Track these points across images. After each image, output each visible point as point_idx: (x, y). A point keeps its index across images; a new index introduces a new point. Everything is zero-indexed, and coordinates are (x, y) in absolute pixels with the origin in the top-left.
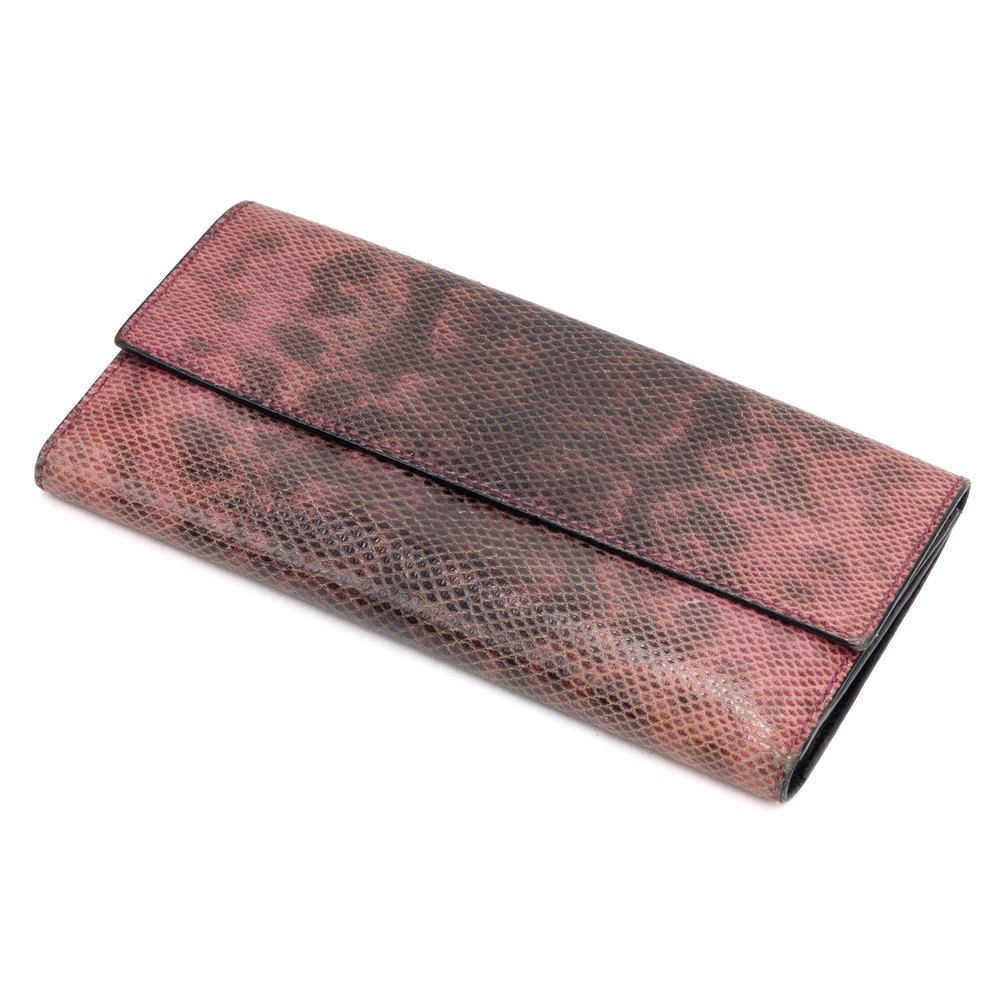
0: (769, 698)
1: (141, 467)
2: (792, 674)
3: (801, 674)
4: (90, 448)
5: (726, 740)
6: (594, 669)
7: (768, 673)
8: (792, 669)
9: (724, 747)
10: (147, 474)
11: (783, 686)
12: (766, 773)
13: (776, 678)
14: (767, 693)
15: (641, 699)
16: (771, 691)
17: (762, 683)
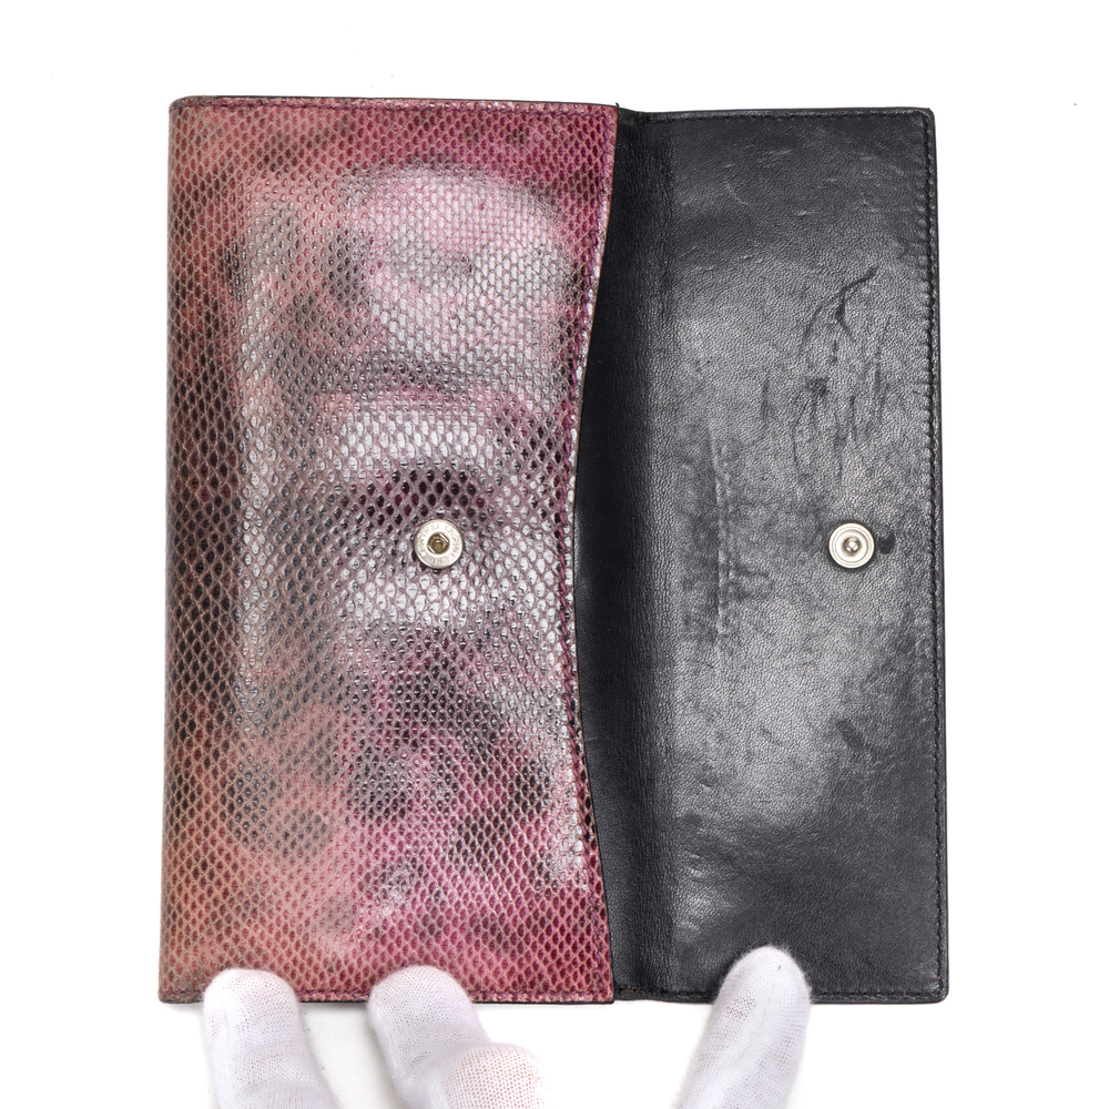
0: (247, 946)
1: (211, 206)
2: (289, 953)
3: (295, 961)
4: (210, 144)
5: (184, 927)
6: (197, 763)
7: (275, 931)
8: (293, 950)
9: (177, 927)
10: (207, 217)
11: (270, 952)
12: (171, 980)
13: (274, 941)
14: (252, 941)
15: (188, 824)
16: (256, 944)
17: (259, 931)
